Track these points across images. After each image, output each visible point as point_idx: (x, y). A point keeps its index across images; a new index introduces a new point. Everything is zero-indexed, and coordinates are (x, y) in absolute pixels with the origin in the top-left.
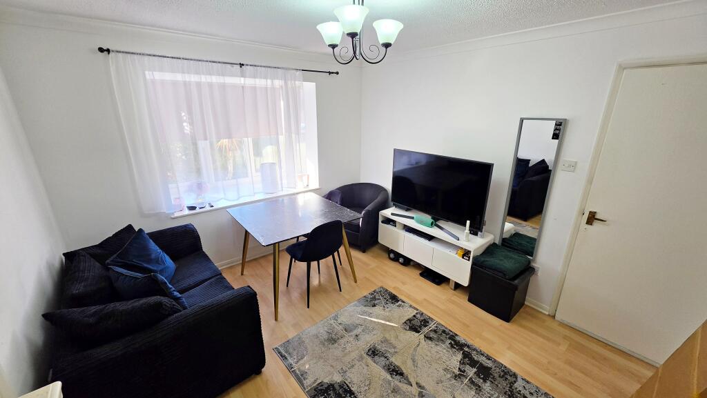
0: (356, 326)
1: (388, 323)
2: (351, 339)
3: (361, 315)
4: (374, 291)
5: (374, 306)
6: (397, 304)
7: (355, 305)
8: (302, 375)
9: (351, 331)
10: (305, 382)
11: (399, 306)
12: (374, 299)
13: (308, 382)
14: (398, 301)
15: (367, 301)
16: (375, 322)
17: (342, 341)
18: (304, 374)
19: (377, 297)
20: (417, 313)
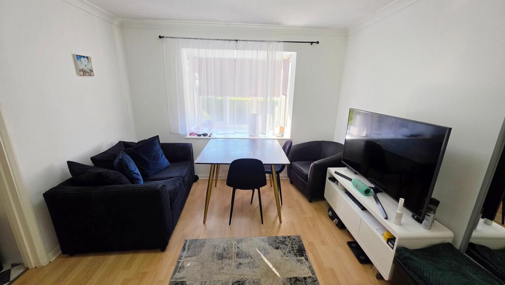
0: (247, 256)
1: (274, 269)
2: (234, 264)
3: (260, 250)
4: (289, 237)
5: (277, 248)
6: (299, 258)
7: (263, 240)
8: (180, 268)
9: (240, 258)
10: (177, 274)
11: (298, 261)
12: (283, 243)
13: (178, 275)
14: (302, 255)
15: (275, 241)
16: (264, 262)
17: (227, 261)
18: (183, 267)
19: (286, 243)
20: (310, 277)
